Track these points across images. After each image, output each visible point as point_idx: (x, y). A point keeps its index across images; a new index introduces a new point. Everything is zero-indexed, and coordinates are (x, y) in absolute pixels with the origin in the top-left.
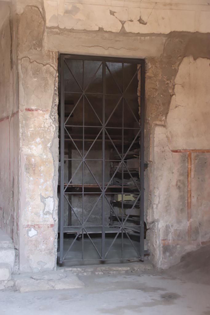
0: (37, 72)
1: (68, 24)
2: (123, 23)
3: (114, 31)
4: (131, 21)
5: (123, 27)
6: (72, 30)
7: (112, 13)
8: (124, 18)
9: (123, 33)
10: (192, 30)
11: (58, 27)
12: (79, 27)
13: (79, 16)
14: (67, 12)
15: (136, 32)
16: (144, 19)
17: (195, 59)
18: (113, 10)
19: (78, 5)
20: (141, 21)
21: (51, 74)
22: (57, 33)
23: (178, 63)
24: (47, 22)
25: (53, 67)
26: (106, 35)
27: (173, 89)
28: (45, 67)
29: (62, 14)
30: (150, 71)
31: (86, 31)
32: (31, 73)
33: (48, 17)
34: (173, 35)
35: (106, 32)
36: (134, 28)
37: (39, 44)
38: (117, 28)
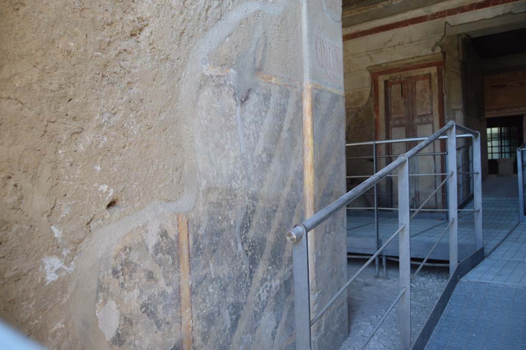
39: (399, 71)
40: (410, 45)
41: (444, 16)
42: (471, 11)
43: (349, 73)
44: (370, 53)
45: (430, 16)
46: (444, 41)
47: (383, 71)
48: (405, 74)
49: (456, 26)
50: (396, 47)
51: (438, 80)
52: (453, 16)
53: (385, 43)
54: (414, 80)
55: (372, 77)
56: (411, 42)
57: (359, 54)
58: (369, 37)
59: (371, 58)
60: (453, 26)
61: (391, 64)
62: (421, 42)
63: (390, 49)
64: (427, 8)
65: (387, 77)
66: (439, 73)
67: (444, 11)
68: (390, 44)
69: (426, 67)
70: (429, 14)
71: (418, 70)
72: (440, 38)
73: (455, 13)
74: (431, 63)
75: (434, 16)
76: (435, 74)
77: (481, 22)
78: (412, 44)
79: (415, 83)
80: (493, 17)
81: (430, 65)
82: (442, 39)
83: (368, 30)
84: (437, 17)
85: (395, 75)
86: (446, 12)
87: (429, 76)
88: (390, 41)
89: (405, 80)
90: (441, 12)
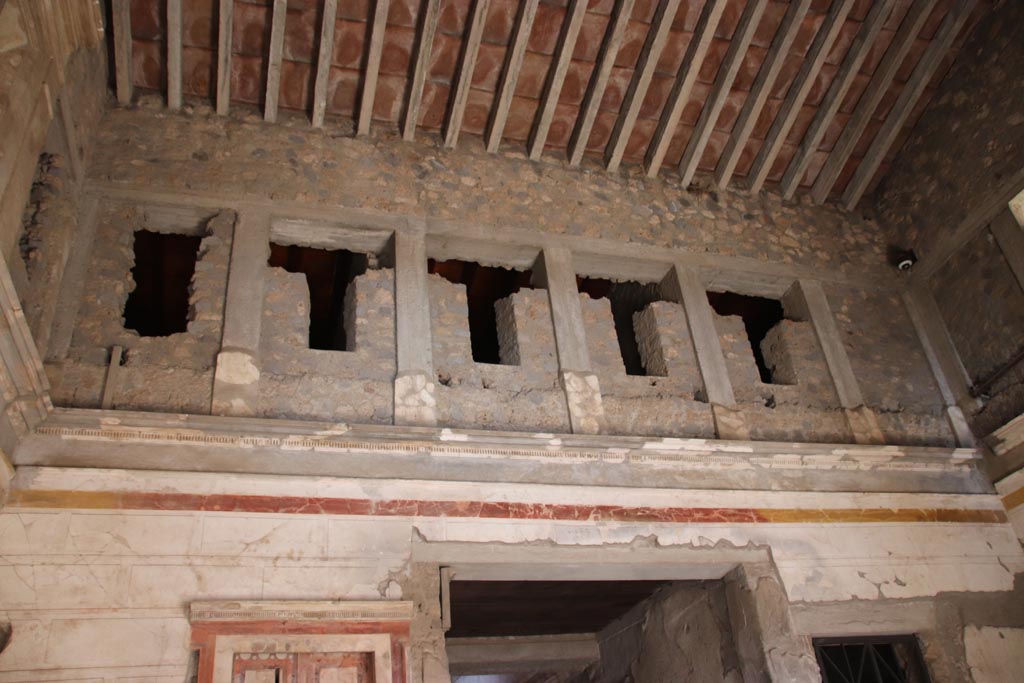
0: (793, 669)
1: (814, 596)
2: (879, 586)
3: (871, 598)
4: (887, 583)
5: (880, 592)
6: (821, 603)
7: (862, 575)
8: (878, 580)
9: (882, 600)
10: (960, 588)
11: (803, 602)
12: (828, 597)
13: (824, 583)
14: (808, 580)
15: (898, 597)
16: (901, 578)
17: (979, 628)
18: (863, 570)
19: (820, 569)
20: (898, 581)
21: (812, 669)
22: (803, 610)
23: (960, 636)
24: (789, 595)
25: (810, 658)
26: (862, 605)
27: (970, 675)
28: (801, 660)
29: (803, 583)
30: (929, 651)
31: (837, 602)
32: (786, 671)
33: (788, 588)
34: (941, 597)
35: (862, 600)
36: (893, 592)
37: (785, 627)
38: (873, 594)
39: (283, 631)
40: (319, 563)
41: (410, 513)
42: (471, 518)
43: (115, 610)
44: (198, 561)
45: (377, 504)
46: (407, 573)
47: (237, 623)
48: (301, 643)
49: (437, 542)
50: (279, 563)
51: (394, 674)
52: (432, 518)
53: (248, 544)
54: (314, 666)
55: (194, 636)
56: (325, 559)
57: (161, 556)
58: (202, 514)
59: (199, 578)
60: (431, 542)
61: (266, 606)
62: (351, 563)
63: (262, 564)
64: (368, 483)
65: (246, 643)
66: (398, 652)
67: (411, 503)
68: (263, 550)
69: (362, 632)
70: (374, 499)
71: (338, 637)
72: (401, 563)
73: (435, 514)
74: (378, 624)
75: (387, 508)
76: (385, 656)
77: (492, 546)
78: (327, 564)
79: (317, 673)
80: (517, 541)
81: (373, 629)
82: (404, 568)
83: (201, 497)
84: (392, 511)
85: (266, 640)
86: (416, 505)
87: (368, 660)
88: (265, 540)
89: (287, 660)
90: (403, 503)
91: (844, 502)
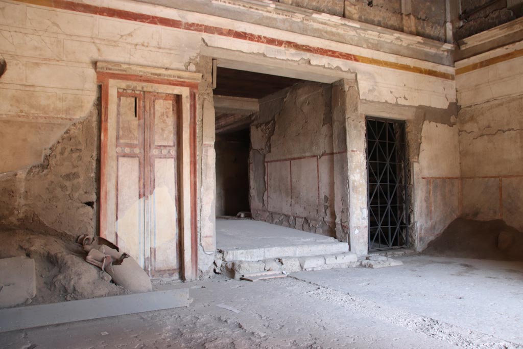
0: (355, 127)
1: (370, 98)
2: (397, 98)
3: (393, 103)
4: (400, 97)
5: (397, 101)
6: (372, 102)
7: (391, 92)
8: (397, 96)
9: (397, 105)
10: (428, 105)
11: (365, 100)
12: (376, 100)
13: (376, 93)
14: (370, 91)
15: (403, 104)
16: (407, 97)
17: (430, 122)
18: (393, 90)
19: (375, 87)
20: (405, 98)
21: (363, 128)
22: (364, 103)
23: (421, 124)
24: (361, 96)
25: (363, 124)
26: (388, 105)
27: (421, 139)
28: (360, 124)
29: (367, 92)
30: (409, 128)
31: (379, 102)
32: (353, 127)
33: (361, 93)
34: (420, 107)
35: (389, 103)
36: (402, 102)
37: (356, 109)
39: (141, 81)
40: (157, 50)
41: (200, 31)
42: (229, 38)
43: (58, 61)
44: (97, 41)
45: (185, 24)
46: (198, 60)
47: (119, 74)
48: (148, 87)
49: (212, 47)
50: (137, 47)
51: (191, 106)
52: (211, 35)
53: (122, 36)
54: (153, 98)
55: (98, 77)
56: (160, 48)
57: (79, 36)
58: (97, 17)
59: (99, 50)
60: (210, 46)
61: (134, 68)
62: (172, 52)
63: (129, 46)
64: (181, 12)
65: (123, 84)
66: (193, 96)
67: (201, 26)
68: (129, 40)
69: (177, 85)
70: (184, 21)
71: (166, 86)
72: (195, 55)
73: (213, 33)
74: (184, 82)
75: (190, 26)
76: (187, 97)
77: (237, 53)
78: (161, 50)
79: (154, 102)
80: (248, 52)
81: (182, 84)
82: (197, 57)
83: (96, 7)
84: (192, 28)
85: (133, 84)
86: (203, 27)
87: (178, 99)
88: (130, 35)
89: (140, 94)
90: (198, 25)
91: (392, 58)
